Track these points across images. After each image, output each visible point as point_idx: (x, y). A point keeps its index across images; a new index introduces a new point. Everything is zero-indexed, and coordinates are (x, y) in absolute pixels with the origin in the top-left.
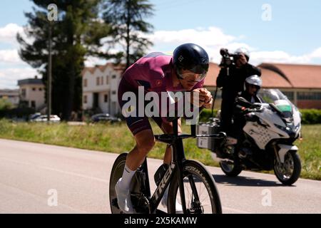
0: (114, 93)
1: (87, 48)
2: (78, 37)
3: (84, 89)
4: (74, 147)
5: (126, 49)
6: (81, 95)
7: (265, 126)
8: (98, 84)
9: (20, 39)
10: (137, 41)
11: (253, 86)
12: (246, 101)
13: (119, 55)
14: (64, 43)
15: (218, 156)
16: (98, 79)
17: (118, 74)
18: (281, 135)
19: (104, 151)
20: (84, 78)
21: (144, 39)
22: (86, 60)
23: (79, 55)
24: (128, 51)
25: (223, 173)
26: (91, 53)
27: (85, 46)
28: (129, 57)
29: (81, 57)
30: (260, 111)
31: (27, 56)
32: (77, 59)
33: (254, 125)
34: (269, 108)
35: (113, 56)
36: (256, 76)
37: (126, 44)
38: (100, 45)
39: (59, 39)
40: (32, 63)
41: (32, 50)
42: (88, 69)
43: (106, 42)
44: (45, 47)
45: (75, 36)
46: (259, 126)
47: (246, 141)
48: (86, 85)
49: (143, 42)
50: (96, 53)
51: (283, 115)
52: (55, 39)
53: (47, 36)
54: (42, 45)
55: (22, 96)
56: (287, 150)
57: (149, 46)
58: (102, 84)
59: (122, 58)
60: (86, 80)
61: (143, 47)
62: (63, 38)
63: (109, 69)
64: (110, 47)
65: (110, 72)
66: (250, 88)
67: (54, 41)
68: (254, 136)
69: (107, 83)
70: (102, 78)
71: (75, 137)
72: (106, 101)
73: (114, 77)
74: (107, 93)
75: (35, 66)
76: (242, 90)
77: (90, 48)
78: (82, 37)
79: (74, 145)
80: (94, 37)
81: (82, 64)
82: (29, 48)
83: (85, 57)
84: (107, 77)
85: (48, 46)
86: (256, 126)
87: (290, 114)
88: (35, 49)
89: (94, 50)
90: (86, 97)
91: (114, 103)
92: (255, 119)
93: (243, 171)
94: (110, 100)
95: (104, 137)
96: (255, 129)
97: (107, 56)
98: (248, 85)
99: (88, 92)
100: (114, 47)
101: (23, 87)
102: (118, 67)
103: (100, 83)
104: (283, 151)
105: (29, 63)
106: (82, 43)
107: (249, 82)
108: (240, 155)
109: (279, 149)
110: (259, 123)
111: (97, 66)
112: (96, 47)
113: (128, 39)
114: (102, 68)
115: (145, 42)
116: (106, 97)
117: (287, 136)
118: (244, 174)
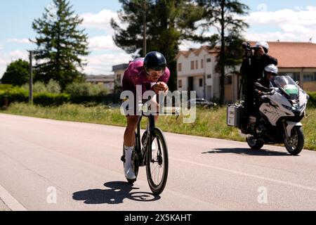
0: (209, 77)
1: (181, 32)
2: (172, 21)
3: (179, 73)
4: (171, 132)
5: (221, 31)
6: (176, 80)
7: (275, 106)
8: (192, 68)
9: (114, 25)
10: (232, 23)
11: (270, 73)
12: (261, 86)
13: (214, 38)
14: (157, 28)
15: (243, 132)
16: (192, 62)
17: (213, 57)
18: (287, 114)
19: (202, 135)
20: (178, 62)
21: (239, 21)
22: (180, 44)
23: (173, 39)
24: (223, 34)
25: (249, 147)
26: (185, 37)
27: (179, 30)
28: (223, 39)
29: (175, 41)
30: (271, 94)
31: (122, 41)
32: (171, 44)
33: (267, 105)
34: (278, 92)
35: (207, 39)
36: (273, 65)
37: (220, 27)
38: (194, 28)
39: (152, 24)
40: (126, 48)
41: (126, 36)
42: (182, 53)
43: (200, 25)
44: (139, 33)
45: (169, 20)
46: (271, 106)
47: (262, 119)
48: (180, 70)
49: (238, 24)
50: (191, 37)
51: (290, 97)
52: (148, 23)
53: (141, 21)
54: (137, 30)
55: (117, 82)
56: (293, 126)
57: (245, 28)
58: (197, 68)
59: (217, 41)
60: (180, 64)
61: (239, 29)
62: (156, 22)
63: (204, 52)
64: (204, 30)
65: (205, 56)
66: (268, 75)
67: (148, 26)
68: (267, 115)
69: (202, 67)
70: (197, 61)
71: (172, 122)
72: (201, 85)
73: (209, 60)
74: (202, 77)
75: (129, 52)
76: (261, 76)
77: (184, 31)
78: (175, 20)
79: (171, 130)
80: (187, 21)
81: (176, 48)
82: (123, 33)
83: (179, 41)
84: (202, 60)
85: (142, 31)
86: (269, 106)
87: (296, 96)
88: (129, 35)
89: (187, 34)
90: (180, 81)
91: (210, 87)
92: (267, 100)
93: (264, 145)
94: (205, 84)
95: (201, 122)
96: (268, 108)
97: (201, 39)
98: (266, 72)
99: (183, 76)
100: (208, 30)
101: (118, 73)
102: (212, 51)
103: (195, 67)
104: (290, 127)
105: (123, 49)
106: (175, 27)
107: (267, 70)
108: (258, 131)
109: (286, 125)
110: (271, 104)
111: (191, 50)
112: (190, 30)
113: (222, 21)
114: (197, 52)
115: (241, 24)
116: (201, 81)
117: (293, 115)
118: (265, 147)
